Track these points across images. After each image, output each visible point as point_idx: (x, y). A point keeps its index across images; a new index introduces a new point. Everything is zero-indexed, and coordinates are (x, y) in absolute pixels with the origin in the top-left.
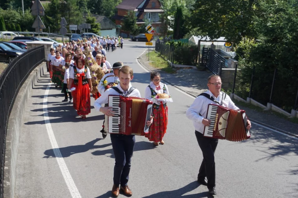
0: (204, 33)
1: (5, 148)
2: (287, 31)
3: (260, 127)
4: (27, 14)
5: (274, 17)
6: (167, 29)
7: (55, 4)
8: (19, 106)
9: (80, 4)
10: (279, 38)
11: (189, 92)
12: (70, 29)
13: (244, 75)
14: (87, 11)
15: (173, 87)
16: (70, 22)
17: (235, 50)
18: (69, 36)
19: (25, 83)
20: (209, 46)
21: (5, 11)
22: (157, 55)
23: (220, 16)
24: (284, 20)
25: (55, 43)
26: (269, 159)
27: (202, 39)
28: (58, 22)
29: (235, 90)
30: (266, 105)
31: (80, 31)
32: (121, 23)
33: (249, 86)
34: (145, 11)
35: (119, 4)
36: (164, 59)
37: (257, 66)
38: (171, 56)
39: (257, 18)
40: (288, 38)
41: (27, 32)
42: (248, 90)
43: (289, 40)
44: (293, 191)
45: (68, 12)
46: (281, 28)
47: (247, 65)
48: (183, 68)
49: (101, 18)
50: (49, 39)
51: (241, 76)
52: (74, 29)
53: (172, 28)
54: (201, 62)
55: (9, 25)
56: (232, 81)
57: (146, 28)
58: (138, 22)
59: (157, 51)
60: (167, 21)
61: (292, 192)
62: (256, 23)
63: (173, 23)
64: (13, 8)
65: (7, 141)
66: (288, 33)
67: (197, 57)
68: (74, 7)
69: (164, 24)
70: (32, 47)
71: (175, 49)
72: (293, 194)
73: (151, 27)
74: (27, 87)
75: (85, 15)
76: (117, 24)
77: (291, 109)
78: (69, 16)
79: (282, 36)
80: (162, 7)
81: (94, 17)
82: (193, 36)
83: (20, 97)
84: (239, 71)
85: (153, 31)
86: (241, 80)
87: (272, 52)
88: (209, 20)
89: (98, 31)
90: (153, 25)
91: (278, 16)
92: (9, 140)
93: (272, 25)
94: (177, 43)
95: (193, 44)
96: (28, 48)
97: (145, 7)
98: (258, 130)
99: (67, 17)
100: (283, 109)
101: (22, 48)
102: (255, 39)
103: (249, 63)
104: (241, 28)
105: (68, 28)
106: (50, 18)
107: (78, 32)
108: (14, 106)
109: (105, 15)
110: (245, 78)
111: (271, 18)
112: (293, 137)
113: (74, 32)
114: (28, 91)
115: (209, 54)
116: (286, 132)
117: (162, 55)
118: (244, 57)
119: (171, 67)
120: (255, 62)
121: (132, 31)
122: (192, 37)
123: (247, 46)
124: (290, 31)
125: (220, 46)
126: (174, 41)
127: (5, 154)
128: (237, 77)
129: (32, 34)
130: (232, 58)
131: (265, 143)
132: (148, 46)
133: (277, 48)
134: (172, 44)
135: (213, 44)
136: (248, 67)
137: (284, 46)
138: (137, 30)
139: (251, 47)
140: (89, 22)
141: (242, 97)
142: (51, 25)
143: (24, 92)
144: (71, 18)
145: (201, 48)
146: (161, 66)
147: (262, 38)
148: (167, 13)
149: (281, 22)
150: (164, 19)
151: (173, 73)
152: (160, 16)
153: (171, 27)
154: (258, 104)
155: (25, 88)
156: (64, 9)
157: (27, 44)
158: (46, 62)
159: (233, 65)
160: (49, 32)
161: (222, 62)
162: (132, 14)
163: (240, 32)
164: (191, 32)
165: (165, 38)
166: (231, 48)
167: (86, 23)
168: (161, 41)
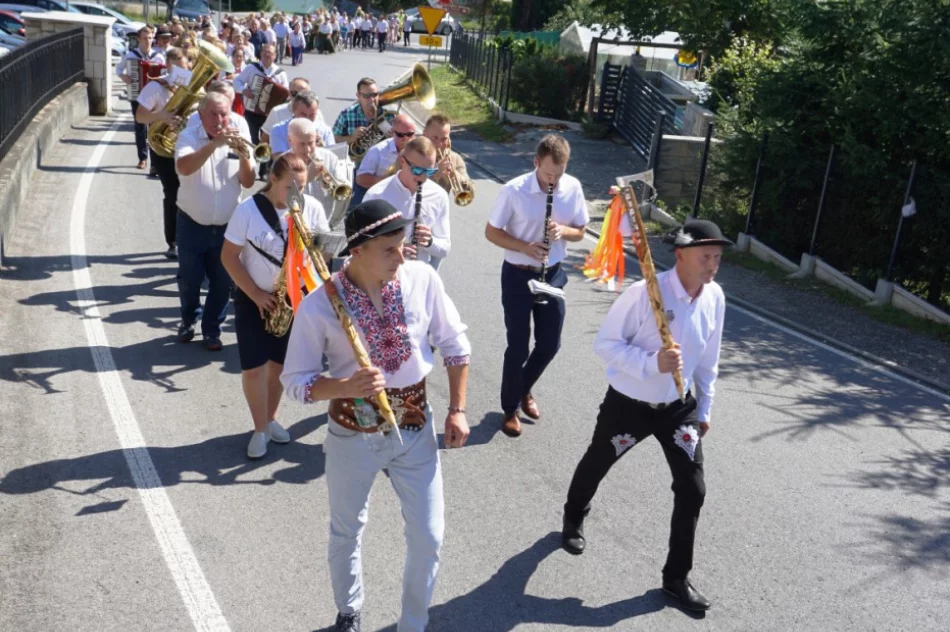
0: (612, 17)
3: (775, 331)
10: (848, 48)
13: (734, 161)
17: (709, 78)
18: (167, 1)
19: (13, 148)
20: (625, 58)
22: (454, 78)
25: (119, 21)
26: (797, 433)
27: (604, 37)
29: (701, 205)
30: (797, 259)
33: (746, 196)
36: (478, 95)
37: (774, 132)
38: (500, 84)
40: (878, 47)
42: (743, 208)
43: (880, 54)
44: (865, 539)
46: (859, 15)
47: (743, 128)
48: (538, 126)
50: (101, 7)
51: (724, 161)
54: (596, 110)
56: (693, 178)
59: (455, 65)
61: (862, 544)
66: (878, 31)
67: (585, 92)
70: (42, 31)
71: (516, 62)
72: (862, 549)
74: (19, 164)
77: (876, 278)
79: (859, 41)
82: (576, 23)
84: (718, 145)
86: (723, 177)
87: (824, 92)
93: (830, 4)
94: (521, 43)
95: (576, 52)
96: (31, 34)
98: (769, 339)
100: (851, 277)
101: (10, 33)
102: (774, 46)
103: (751, 121)
104: (731, 8)
110: (736, 168)
112: (877, 367)
114: (24, 176)
115: (624, 86)
116: (856, 350)
117: (470, 81)
118: (735, 102)
119: (497, 123)
120: (770, 119)
122: (571, 27)
123: (746, 66)
124: (884, 26)
125: (660, 60)
126: (512, 35)
128: (708, 167)
130: (696, 102)
131: (787, 382)
132: (427, 47)
133: (841, 78)
134: (505, 46)
135: (638, 53)
136: (747, 135)
137: (865, 72)
139: (758, 71)
143: (9, 178)
145: (600, 65)
146: (467, 116)
147: (795, 44)
151: (503, 141)
154: (771, 256)
155: (13, 164)
157: (27, 19)
158: (86, 84)
159: (699, 125)
161: (663, 112)
163: (730, 19)
164: (569, 8)
165: (483, 25)
166: (697, 72)
168: (470, 35)
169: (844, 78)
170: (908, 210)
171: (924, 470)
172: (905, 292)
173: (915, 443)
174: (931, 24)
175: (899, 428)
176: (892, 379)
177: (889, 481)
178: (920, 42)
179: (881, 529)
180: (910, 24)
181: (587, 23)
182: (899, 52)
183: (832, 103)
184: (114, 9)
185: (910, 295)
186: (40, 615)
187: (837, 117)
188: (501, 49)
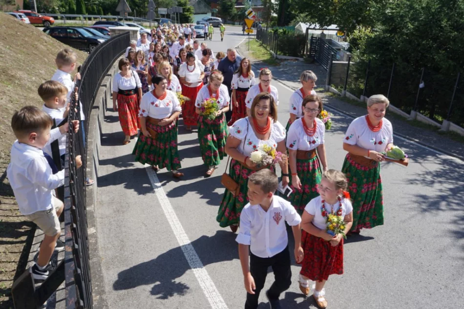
0: (313, 20)
1: (87, 148)
2: (408, 20)
5: (393, 3)
6: (270, 14)
10: (398, 28)
11: (294, 87)
12: (159, 13)
13: (359, 70)
15: (276, 81)
16: (159, 5)
17: (348, 40)
18: (157, 21)
20: (318, 35)
22: (258, 44)
24: (405, 7)
25: (141, 29)
26: (384, 165)
27: (310, 27)
28: (145, 5)
29: (347, 86)
31: (170, 15)
32: (218, 7)
33: (363, 82)
36: (266, 49)
37: (373, 59)
38: (274, 45)
39: (374, 4)
40: (409, 28)
41: (110, 16)
42: (362, 86)
43: (410, 30)
44: (409, 203)
46: (402, 17)
47: (361, 58)
48: (288, 60)
50: (135, 24)
51: (355, 70)
52: (164, 13)
53: (276, 13)
54: (308, 53)
55: (89, 7)
56: (344, 76)
57: (247, 13)
58: (237, 5)
59: (258, 39)
60: (271, 5)
61: (408, 204)
62: (373, 9)
63: (278, 7)
66: (409, 22)
67: (304, 47)
69: (268, 8)
70: (116, 33)
71: (280, 38)
72: (409, 206)
73: (252, 12)
76: (213, 8)
77: (411, 110)
79: (402, 26)
82: (300, 23)
84: (353, 64)
85: (254, 17)
86: (355, 75)
87: (390, 44)
88: (319, 5)
89: (190, 15)
90: (254, 9)
92: (91, 139)
93: (391, 13)
94: (281, 31)
95: (300, 33)
96: (112, 35)
100: (402, 110)
101: (105, 35)
102: (371, 28)
103: (364, 55)
104: (355, 15)
105: (157, 12)
107: (168, 16)
110: (359, 72)
111: (390, 4)
112: (412, 142)
113: (163, 16)
115: (318, 44)
116: (404, 136)
117: (264, 45)
118: (358, 49)
119: (274, 59)
120: (371, 55)
121: (230, 16)
122: (299, 24)
123: (362, 36)
124: (411, 20)
125: (331, 35)
126: (278, 28)
127: (87, 154)
128: (349, 72)
129: (115, 19)
130: (344, 49)
133: (396, 39)
134: (276, 32)
135: (323, 32)
136: (363, 60)
137: (405, 37)
138: (235, 14)
139: (366, 37)
140: (180, 5)
141: (355, 95)
142: (137, 8)
144: (160, 1)
145: (310, 37)
146: (263, 57)
147: (379, 27)
149: (402, 9)
150: (267, 2)
151: (276, 65)
153: (274, 12)
157: (110, 29)
159: (345, 58)
160: (134, 17)
161: (333, 53)
163: (355, 19)
164: (298, 18)
165: (268, 24)
166: (344, 39)
167: (177, 6)
168: (263, 28)
169: (398, 40)
170: (421, 85)
171: (429, 178)
172: (421, 115)
173: (426, 168)
174: (428, 19)
175: (420, 163)
176: (417, 146)
177: (417, 182)
178: (425, 25)
179: (414, 199)
180: (421, 19)
181: (304, 22)
182: (417, 29)
183: (393, 48)
184: (140, 25)
185: (423, 116)
186: (124, 234)
187: (395, 53)
188: (274, 33)
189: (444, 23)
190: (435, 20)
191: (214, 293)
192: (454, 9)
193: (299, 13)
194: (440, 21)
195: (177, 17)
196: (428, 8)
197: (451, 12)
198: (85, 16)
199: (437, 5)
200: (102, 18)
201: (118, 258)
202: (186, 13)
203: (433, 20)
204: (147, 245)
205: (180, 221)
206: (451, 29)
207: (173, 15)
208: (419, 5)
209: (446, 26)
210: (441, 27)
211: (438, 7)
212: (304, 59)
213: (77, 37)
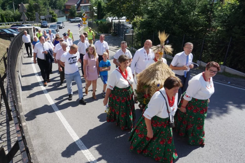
0: (114, 15)
1: (16, 86)
2: (159, 11)
4: (17, 12)
5: (151, 4)
7: (31, 5)
8: (19, 63)
9: (45, 4)
10: (155, 16)
14: (49, 8)
16: (40, 15)
17: (132, 24)
18: (41, 22)
20: (117, 22)
21: (5, 11)
23: (123, 5)
27: (113, 19)
28: (34, 15)
31: (46, 19)
32: (68, 13)
33: (140, 43)
34: (81, 5)
35: (66, 2)
37: (144, 31)
38: (97, 29)
39: (142, 5)
41: (18, 22)
42: (140, 45)
43: (160, 16)
45: (39, 9)
46: (156, 10)
49: (57, 11)
50: (30, 25)
51: (136, 37)
52: (43, 18)
53: (96, 14)
54: (113, 31)
55: (8, 19)
56: (131, 41)
57: (82, 15)
58: (77, 11)
62: (142, 8)
63: (97, 11)
64: (9, 9)
65: (16, 82)
66: (159, 12)
67: (111, 29)
68: (42, 6)
69: (92, 11)
70: (22, 30)
71: (99, 25)
73: (85, 14)
75: (48, 10)
76: (66, 14)
78: (40, 11)
79: (157, 14)
80: (90, 2)
81: (53, 11)
82: (108, 17)
83: (19, 58)
84: (135, 35)
85: (86, 16)
86: (136, 40)
87: (152, 23)
88: (116, 8)
89: (56, 18)
90: (87, 13)
91: (154, 3)
92: (17, 82)
93: (151, 9)
94: (100, 22)
95: (109, 22)
96: (20, 31)
97: (80, 3)
99: (39, 12)
101: (16, 31)
102: (142, 17)
104: (134, 11)
105: (40, 18)
106: (30, 13)
107: (45, 20)
108: (17, 63)
109: (59, 9)
110: (138, 38)
111: (150, 4)
113: (43, 20)
115: (118, 27)
118: (137, 27)
120: (143, 29)
123: (138, 21)
125: (123, 22)
126: (98, 21)
128: (133, 39)
129: (20, 23)
130: (130, 28)
133: (154, 21)
134: (97, 22)
135: (119, 21)
136: (139, 32)
137: (158, 19)
138: (77, 16)
139: (140, 22)
140: (50, 14)
142: (30, 17)
144: (41, 12)
145: (113, 24)
147: (146, 16)
148: (93, 6)
149: (156, 6)
150: (92, 9)
152: (89, 8)
153: (95, 13)
155: (21, 53)
156: (36, 7)
157: (19, 29)
159: (131, 32)
160: (29, 21)
161: (125, 30)
162: (74, 7)
163: (134, 13)
164: (107, 15)
165: (93, 19)
166: (129, 23)
167: (49, 14)
168: (91, 21)
169: (155, 21)
174: (168, 10)
178: (167, 13)
180: (165, 10)
181: (110, 17)
182: (163, 15)
183: (153, 25)
185: (169, 56)
186: (38, 124)
187: (154, 27)
188: (96, 23)
189: (176, 12)
190: (171, 11)
191: (83, 146)
192: (180, 5)
193: (108, 13)
194: (174, 11)
195: (50, 19)
196: (168, 5)
197: (179, 6)
198: (6, 23)
199: (172, 3)
200: (14, 23)
201: (37, 135)
202: (53, 17)
203: (171, 10)
204: (49, 128)
205: (63, 115)
206: (179, 14)
207: (48, 19)
208: (164, 4)
209: (177, 13)
210: (175, 14)
211: (172, 4)
212: (112, 34)
213: (4, 33)
